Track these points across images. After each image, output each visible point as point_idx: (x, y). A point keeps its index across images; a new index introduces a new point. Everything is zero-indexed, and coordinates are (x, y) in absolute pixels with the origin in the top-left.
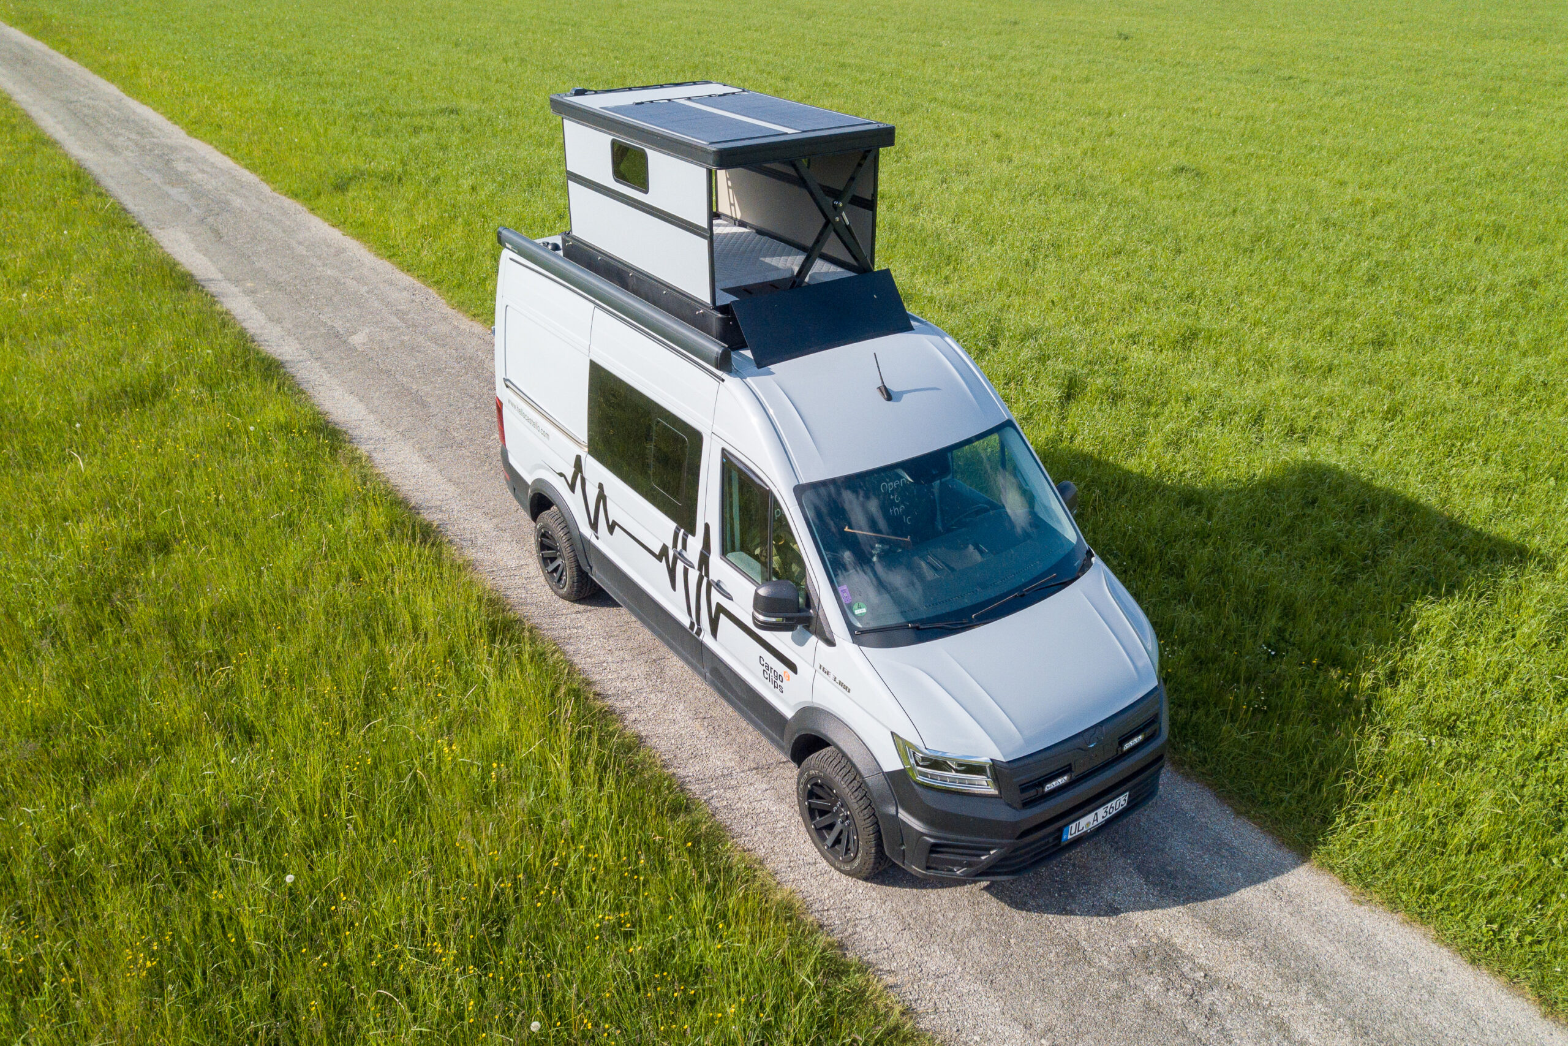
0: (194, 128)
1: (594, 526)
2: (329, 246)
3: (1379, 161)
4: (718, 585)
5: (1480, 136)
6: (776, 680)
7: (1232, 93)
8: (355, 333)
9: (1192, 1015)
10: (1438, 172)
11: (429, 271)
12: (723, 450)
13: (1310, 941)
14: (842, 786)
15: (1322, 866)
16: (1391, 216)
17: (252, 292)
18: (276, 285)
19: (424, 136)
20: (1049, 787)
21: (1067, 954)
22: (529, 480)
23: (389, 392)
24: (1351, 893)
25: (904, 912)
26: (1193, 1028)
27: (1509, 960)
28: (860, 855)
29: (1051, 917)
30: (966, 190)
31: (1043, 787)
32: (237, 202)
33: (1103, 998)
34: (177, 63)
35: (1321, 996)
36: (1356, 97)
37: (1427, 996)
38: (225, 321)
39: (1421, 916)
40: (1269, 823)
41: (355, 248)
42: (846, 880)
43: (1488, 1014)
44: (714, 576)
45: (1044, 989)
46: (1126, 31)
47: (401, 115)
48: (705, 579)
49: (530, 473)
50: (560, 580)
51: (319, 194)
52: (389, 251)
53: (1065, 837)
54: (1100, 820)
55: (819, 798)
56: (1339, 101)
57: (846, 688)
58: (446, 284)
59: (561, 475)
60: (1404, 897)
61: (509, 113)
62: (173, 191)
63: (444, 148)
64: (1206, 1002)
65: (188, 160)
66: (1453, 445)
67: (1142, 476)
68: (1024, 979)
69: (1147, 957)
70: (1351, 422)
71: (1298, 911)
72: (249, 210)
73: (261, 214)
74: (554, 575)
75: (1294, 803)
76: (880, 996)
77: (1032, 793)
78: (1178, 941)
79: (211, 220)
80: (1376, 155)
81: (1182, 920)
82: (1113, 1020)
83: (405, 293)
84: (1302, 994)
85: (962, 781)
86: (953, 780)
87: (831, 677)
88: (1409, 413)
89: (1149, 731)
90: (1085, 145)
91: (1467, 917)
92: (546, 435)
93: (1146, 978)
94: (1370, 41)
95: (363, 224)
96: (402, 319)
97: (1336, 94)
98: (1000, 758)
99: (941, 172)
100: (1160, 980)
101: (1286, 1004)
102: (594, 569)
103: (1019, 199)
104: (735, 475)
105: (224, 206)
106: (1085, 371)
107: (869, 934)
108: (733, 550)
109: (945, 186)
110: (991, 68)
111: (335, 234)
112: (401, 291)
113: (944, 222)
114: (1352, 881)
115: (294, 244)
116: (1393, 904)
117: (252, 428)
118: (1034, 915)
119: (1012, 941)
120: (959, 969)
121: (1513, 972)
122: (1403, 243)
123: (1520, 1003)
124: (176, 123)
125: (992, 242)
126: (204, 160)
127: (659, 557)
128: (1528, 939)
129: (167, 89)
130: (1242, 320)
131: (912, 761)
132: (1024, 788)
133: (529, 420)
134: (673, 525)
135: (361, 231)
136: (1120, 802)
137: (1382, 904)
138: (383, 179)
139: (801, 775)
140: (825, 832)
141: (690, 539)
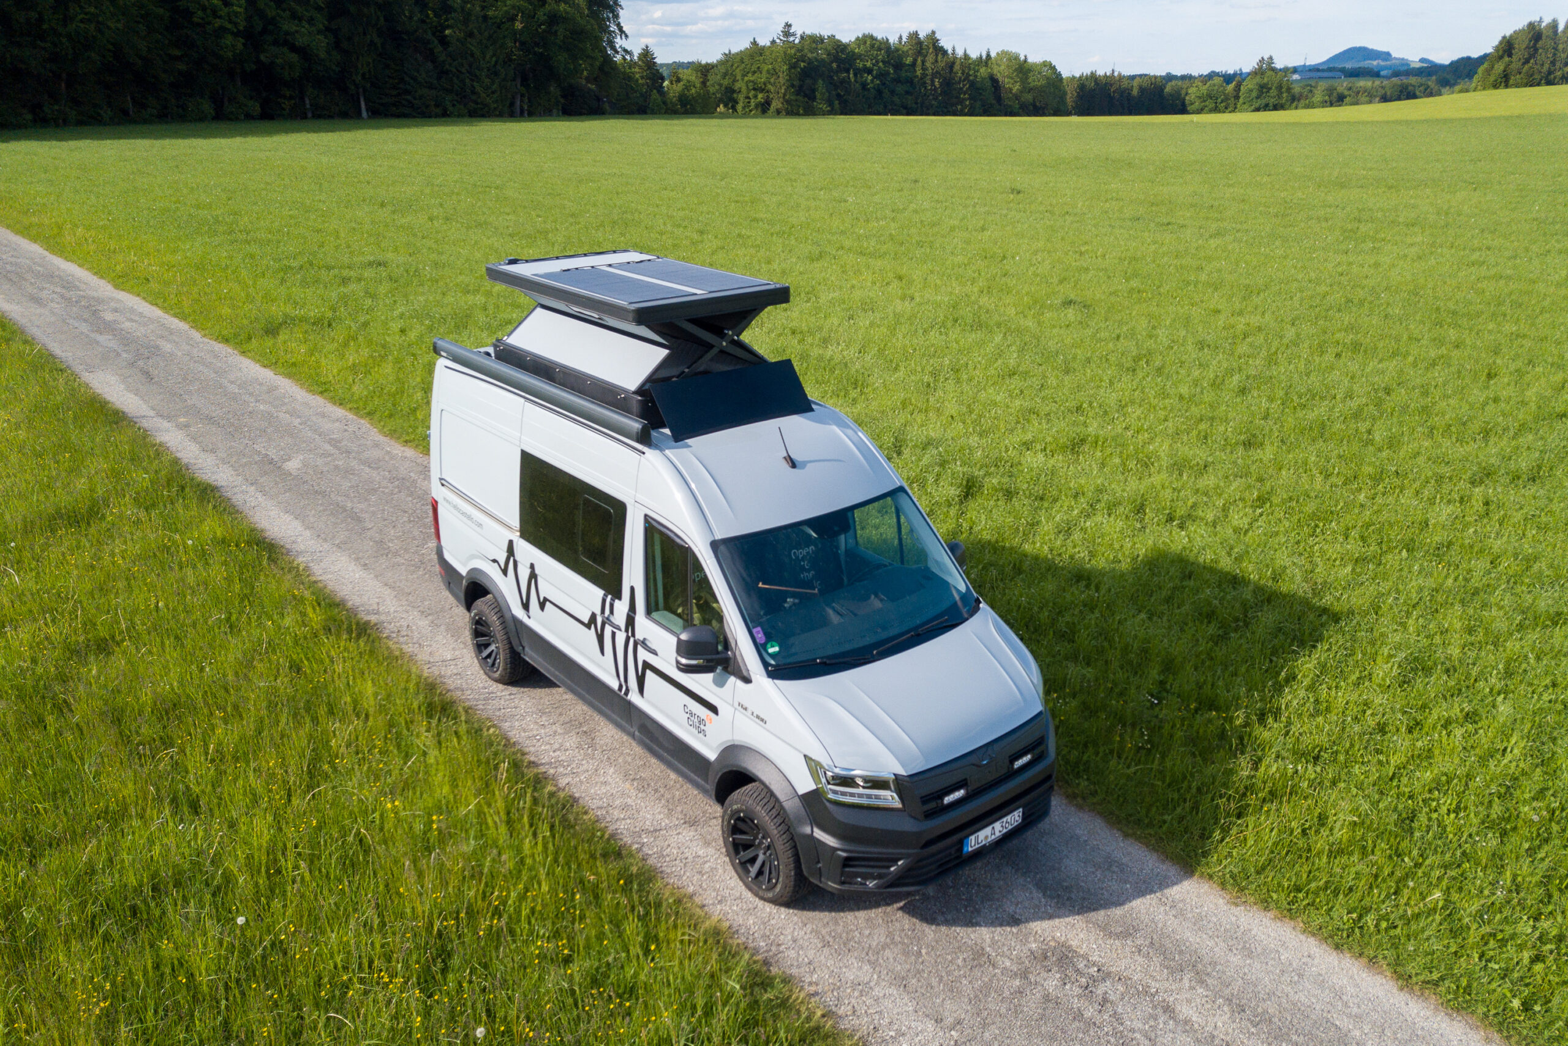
0: (121, 281)
1: (526, 606)
2: (261, 384)
3: (1249, 292)
4: (644, 643)
5: (1340, 270)
6: (699, 726)
7: (1116, 238)
8: (289, 460)
9: (1087, 1004)
10: (1302, 299)
11: (361, 404)
12: (646, 516)
13: (1190, 937)
14: (763, 816)
15: (1202, 876)
16: (1260, 339)
17: (186, 426)
18: (210, 419)
19: (352, 287)
20: (948, 800)
21: (974, 959)
22: (463, 571)
23: (324, 510)
24: (1228, 897)
25: (824, 932)
26: (1088, 1014)
27: (1368, 944)
28: (781, 879)
29: (958, 929)
30: (872, 324)
31: (942, 800)
32: (167, 347)
33: (1007, 993)
34: (101, 223)
35: (1202, 982)
36: (1229, 238)
37: (1296, 978)
38: (160, 450)
39: (1290, 912)
40: (1153, 842)
41: (286, 385)
42: (769, 908)
43: (1351, 990)
44: (639, 635)
45: (953, 990)
46: (1019, 188)
47: (329, 268)
48: (632, 640)
49: (464, 565)
50: (493, 664)
51: (250, 338)
52: (323, 388)
53: (965, 849)
54: (998, 834)
55: (743, 832)
56: (1213, 243)
57: (762, 720)
58: (378, 414)
59: (494, 561)
60: (1275, 896)
61: (435, 265)
62: (101, 338)
63: (373, 297)
64: (1099, 992)
65: (116, 310)
66: (1317, 526)
67: (1036, 558)
68: (934, 981)
69: (1046, 958)
70: (1225, 509)
71: (1181, 914)
72: (179, 354)
73: (192, 358)
74: (488, 662)
75: (1175, 824)
76: (802, 1002)
77: (932, 805)
78: (1074, 943)
79: (141, 363)
80: (1247, 287)
81: (1077, 926)
82: (1016, 1011)
83: (337, 424)
84: (1186, 982)
85: (869, 796)
86: (860, 796)
87: (749, 713)
88: (1276, 500)
89: (1037, 751)
90: (981, 283)
91: (1331, 909)
92: (480, 525)
93: (1045, 975)
94: (1242, 191)
95: (294, 364)
96: (335, 447)
97: (1211, 237)
98: (902, 772)
99: (848, 310)
100: (1058, 976)
101: (1172, 991)
102: (527, 649)
103: (921, 332)
104: (657, 537)
105: (154, 351)
106: (981, 473)
107: (792, 954)
108: (657, 609)
109: (852, 322)
110: (893, 219)
111: (267, 374)
112: (334, 421)
113: (851, 353)
114: (1229, 887)
115: (225, 382)
116: (1265, 904)
117: (190, 542)
118: (943, 928)
119: (924, 951)
120: (875, 977)
121: (1372, 953)
122: (1272, 360)
123: (1379, 979)
124: (102, 277)
125: (896, 369)
126: (132, 310)
127: (588, 626)
128: (1384, 925)
129: (92, 247)
130: (1126, 428)
131: (824, 780)
132: (925, 800)
133: (464, 514)
134: (600, 593)
135: (292, 370)
136: (1014, 818)
137: (1255, 904)
138: (314, 324)
139: (725, 812)
140: (749, 866)
141: (617, 602)
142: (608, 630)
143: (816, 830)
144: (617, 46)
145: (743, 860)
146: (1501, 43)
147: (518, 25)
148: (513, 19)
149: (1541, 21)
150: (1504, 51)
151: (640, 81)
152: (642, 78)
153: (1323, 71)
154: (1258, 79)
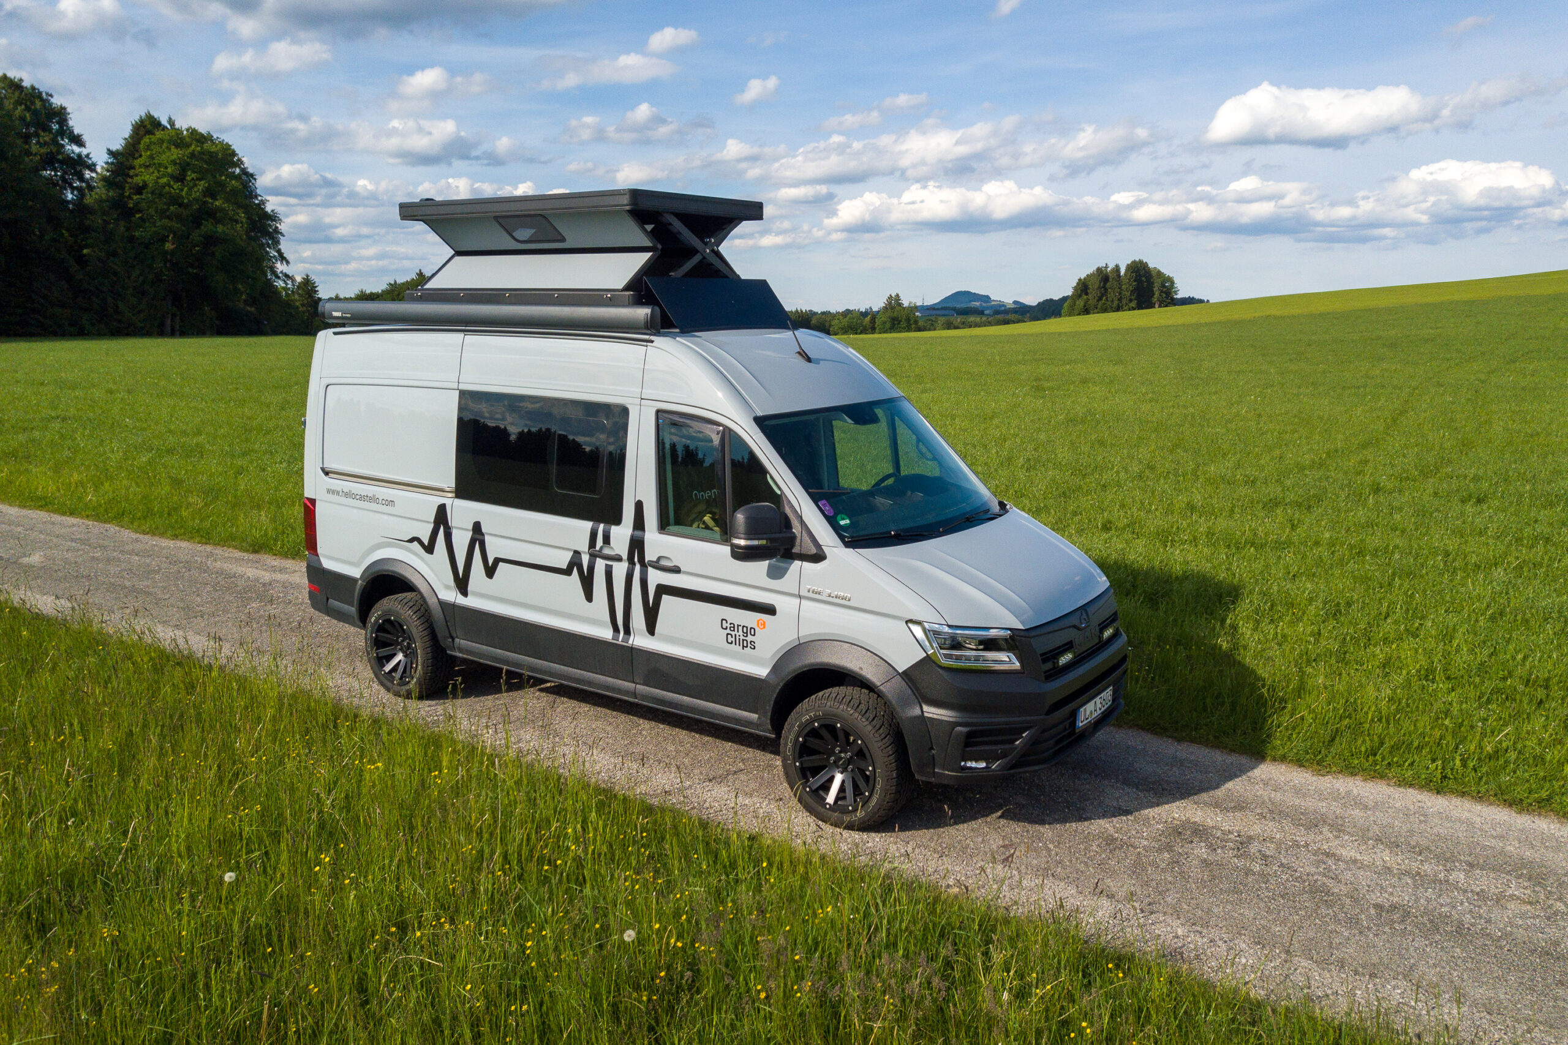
1: (463, 582)
4: (657, 564)
6: (744, 639)
9: (1248, 861)
12: (658, 412)
13: (1301, 802)
14: (850, 714)
20: (1061, 661)
21: (1108, 844)
22: (357, 573)
26: (1256, 869)
29: (1073, 824)
31: (1058, 660)
33: (1162, 865)
35: (1341, 831)
44: (650, 557)
48: (639, 566)
49: (358, 563)
50: (402, 676)
53: (1077, 725)
54: (1098, 711)
55: (813, 752)
57: (843, 598)
59: (413, 540)
64: (1253, 851)
71: (1278, 788)
74: (393, 676)
77: (1050, 665)
78: (1197, 820)
81: (1189, 807)
82: (1183, 877)
85: (983, 660)
86: (977, 658)
87: (824, 596)
89: (1114, 627)
92: (389, 503)
98: (1017, 625)
102: (458, 638)
108: (676, 519)
118: (1057, 826)
127: (567, 571)
131: (936, 645)
132: (1042, 660)
133: (362, 498)
134: (588, 525)
136: (1107, 697)
140: (821, 793)
141: (614, 530)
142: (600, 565)
143: (925, 708)
144: (279, 271)
145: (814, 788)
146: (1078, 284)
147: (169, 246)
148: (164, 239)
149: (1107, 267)
150: (1082, 291)
151: (301, 309)
152: (303, 305)
153: (938, 309)
154: (889, 313)
